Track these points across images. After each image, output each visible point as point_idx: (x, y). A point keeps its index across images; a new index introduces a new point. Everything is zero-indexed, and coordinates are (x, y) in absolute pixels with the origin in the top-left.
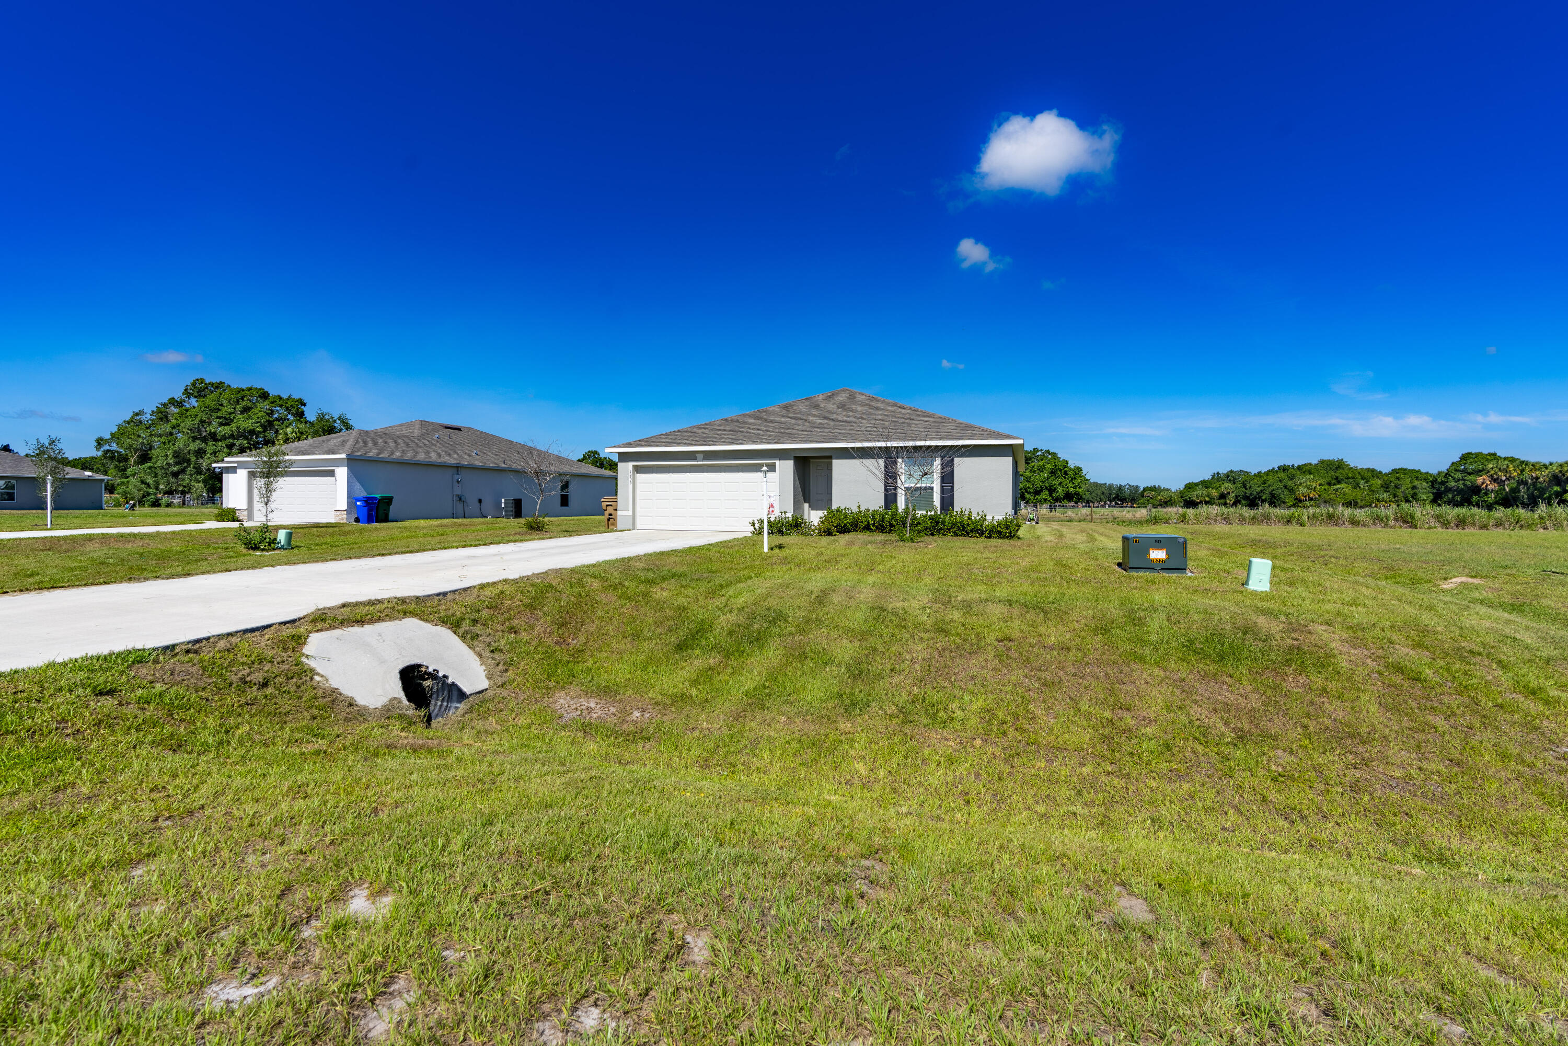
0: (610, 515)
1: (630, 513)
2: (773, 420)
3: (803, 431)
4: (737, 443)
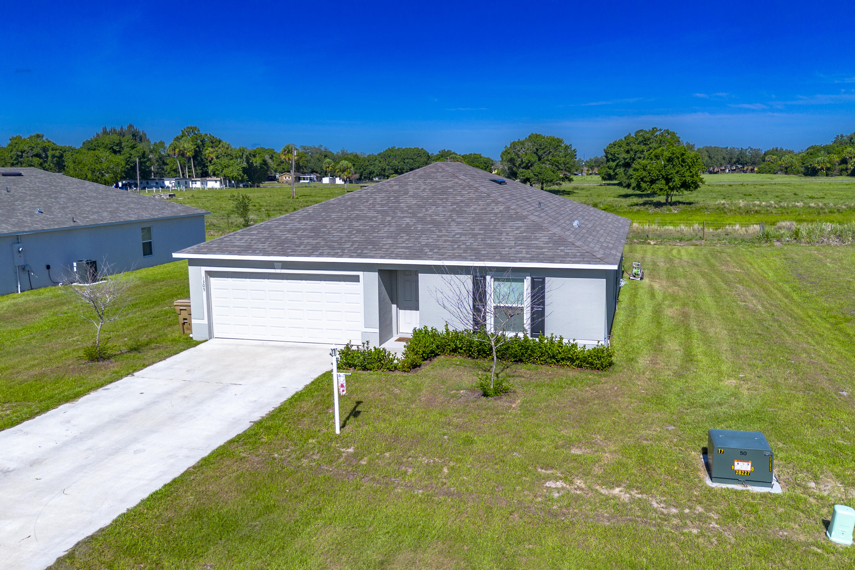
0: (185, 319)
1: (205, 321)
2: (358, 215)
3: (388, 237)
4: (318, 253)
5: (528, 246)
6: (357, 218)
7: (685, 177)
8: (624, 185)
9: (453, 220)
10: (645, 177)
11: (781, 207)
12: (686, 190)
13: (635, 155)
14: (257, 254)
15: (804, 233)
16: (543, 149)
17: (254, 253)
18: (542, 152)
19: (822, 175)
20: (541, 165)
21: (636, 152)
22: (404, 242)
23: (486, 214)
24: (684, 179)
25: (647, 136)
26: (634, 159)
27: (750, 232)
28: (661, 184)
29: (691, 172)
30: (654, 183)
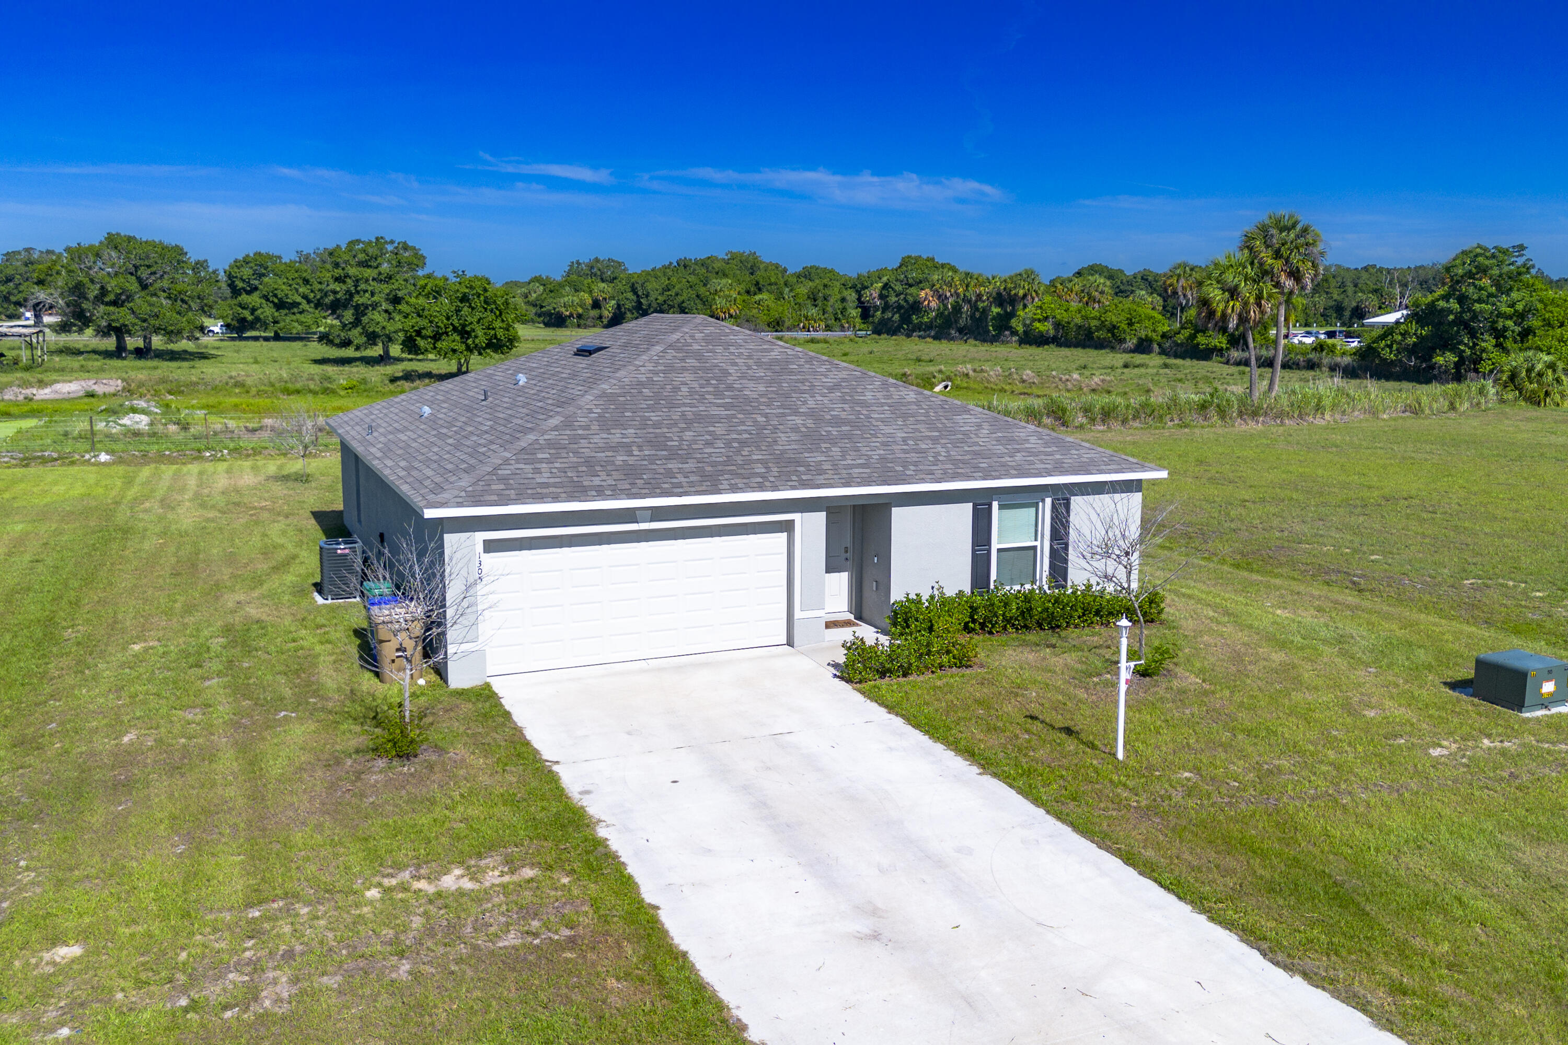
0: (398, 650)
1: (481, 644)
5: (1030, 453)
6: (703, 419)
7: (494, 329)
8: (337, 341)
9: (868, 417)
10: (424, 328)
12: (495, 351)
13: (356, 286)
16: (149, 267)
18: (149, 271)
19: (573, 327)
20: (148, 298)
21: (357, 281)
22: (844, 458)
24: (493, 332)
25: (372, 251)
28: (453, 341)
29: (503, 321)
30: (439, 339)
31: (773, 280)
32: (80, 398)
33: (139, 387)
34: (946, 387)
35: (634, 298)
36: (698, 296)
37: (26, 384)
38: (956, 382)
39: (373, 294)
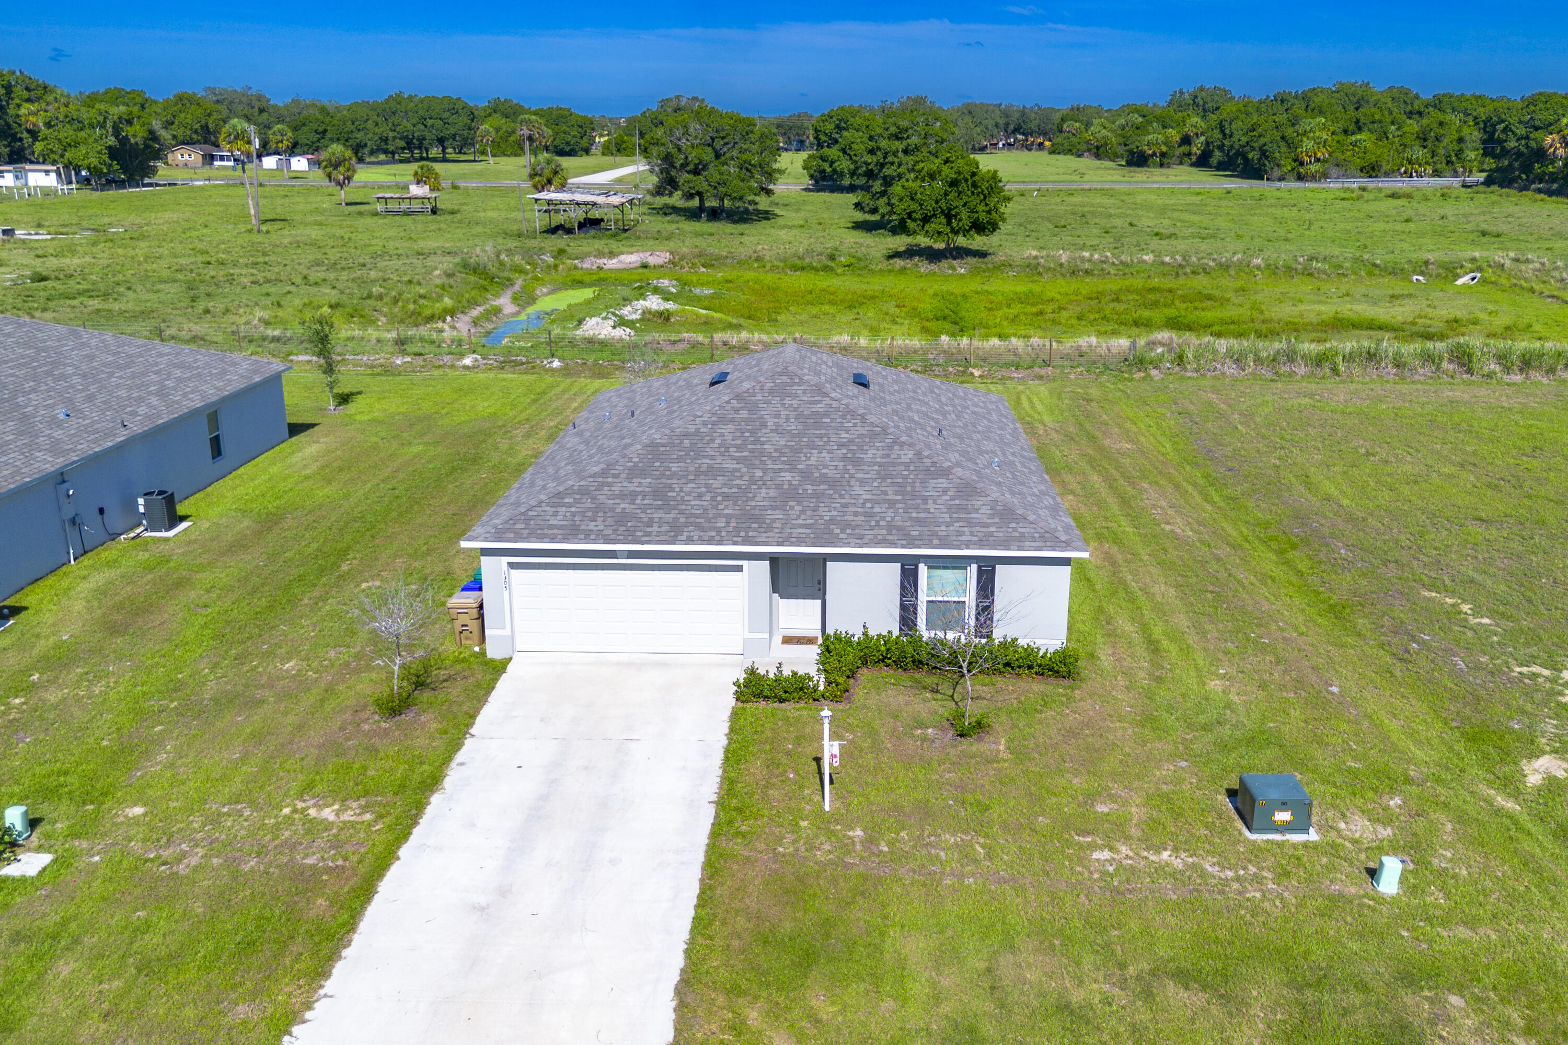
0: (463, 626)
1: (507, 632)
2: (711, 468)
3: (773, 508)
4: (684, 538)
5: (970, 523)
6: (712, 472)
7: (977, 212)
8: (867, 209)
9: (852, 476)
10: (914, 212)
11: (1122, 262)
12: (978, 233)
13: (885, 158)
14: (595, 541)
15: (1190, 356)
16: (723, 138)
17: (587, 539)
18: (722, 142)
19: (1155, 166)
20: (720, 167)
21: (886, 153)
22: (798, 517)
23: (893, 464)
24: (976, 215)
25: (903, 123)
26: (882, 165)
27: (1114, 351)
28: (939, 223)
29: (987, 205)
30: (928, 221)
31: (1377, 117)
32: (636, 268)
33: (681, 260)
34: (1473, 279)
35: (1220, 136)
36: (1283, 138)
37: (600, 254)
38: (1486, 275)
39: (900, 165)
